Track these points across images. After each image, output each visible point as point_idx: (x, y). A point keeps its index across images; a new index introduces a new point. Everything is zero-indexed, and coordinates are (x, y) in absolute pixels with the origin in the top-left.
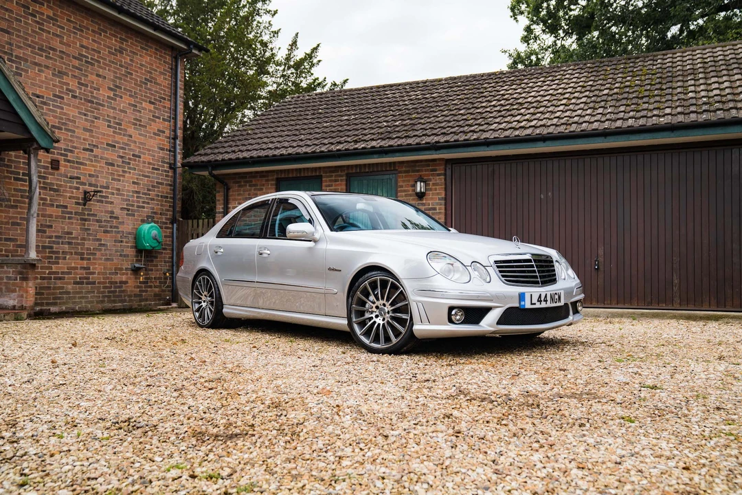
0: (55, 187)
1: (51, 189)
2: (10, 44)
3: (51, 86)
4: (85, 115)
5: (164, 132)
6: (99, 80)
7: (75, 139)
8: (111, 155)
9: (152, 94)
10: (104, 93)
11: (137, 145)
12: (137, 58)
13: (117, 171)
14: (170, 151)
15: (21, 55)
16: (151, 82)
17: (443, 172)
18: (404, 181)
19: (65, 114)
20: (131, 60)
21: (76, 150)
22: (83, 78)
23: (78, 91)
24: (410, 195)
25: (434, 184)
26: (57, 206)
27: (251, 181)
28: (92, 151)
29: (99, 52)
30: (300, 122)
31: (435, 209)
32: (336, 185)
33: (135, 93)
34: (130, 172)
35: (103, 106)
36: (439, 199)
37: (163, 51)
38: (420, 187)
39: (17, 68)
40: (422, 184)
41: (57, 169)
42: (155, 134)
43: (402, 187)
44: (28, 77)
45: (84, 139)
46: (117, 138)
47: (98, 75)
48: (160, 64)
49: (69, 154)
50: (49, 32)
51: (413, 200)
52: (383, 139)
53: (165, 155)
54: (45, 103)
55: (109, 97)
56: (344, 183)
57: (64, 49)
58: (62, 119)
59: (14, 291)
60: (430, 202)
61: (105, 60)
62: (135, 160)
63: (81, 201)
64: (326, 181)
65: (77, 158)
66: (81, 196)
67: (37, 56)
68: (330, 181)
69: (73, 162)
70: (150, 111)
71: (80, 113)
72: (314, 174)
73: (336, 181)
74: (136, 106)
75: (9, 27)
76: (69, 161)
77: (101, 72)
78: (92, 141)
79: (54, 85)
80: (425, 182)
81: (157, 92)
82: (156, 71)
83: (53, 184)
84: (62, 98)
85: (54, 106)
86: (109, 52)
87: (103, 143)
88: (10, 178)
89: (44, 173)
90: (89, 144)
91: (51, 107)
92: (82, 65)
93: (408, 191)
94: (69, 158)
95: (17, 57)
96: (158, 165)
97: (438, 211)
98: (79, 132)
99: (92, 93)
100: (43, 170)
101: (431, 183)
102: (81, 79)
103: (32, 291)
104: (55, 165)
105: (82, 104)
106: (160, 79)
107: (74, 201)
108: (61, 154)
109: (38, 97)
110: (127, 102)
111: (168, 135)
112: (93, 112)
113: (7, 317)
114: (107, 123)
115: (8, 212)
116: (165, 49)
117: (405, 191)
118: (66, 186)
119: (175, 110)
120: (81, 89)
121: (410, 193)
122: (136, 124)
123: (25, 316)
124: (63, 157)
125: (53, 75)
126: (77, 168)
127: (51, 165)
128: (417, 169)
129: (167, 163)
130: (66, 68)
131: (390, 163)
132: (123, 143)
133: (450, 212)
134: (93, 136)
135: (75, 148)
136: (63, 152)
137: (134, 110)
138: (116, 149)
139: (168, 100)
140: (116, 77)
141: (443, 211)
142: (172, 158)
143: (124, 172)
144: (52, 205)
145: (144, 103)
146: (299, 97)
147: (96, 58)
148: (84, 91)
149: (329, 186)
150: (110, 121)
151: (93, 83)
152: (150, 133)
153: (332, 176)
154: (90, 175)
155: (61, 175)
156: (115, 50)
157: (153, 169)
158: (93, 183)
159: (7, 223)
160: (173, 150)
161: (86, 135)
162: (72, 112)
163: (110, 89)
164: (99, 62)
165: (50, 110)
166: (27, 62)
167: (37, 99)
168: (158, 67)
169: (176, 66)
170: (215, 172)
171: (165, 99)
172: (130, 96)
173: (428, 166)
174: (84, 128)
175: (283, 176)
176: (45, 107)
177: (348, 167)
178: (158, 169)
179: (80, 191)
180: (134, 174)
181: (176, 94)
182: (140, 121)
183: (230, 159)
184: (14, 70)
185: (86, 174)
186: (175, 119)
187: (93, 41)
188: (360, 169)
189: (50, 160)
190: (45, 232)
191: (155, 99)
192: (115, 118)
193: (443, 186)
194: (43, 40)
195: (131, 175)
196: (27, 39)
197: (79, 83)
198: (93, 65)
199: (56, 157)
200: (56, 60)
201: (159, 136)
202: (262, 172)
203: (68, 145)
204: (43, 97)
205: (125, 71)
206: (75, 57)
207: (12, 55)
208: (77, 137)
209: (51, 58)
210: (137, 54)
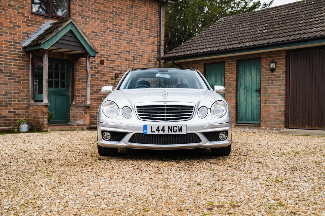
0: (102, 72)
1: (100, 73)
2: (82, 11)
3: (100, 27)
4: (115, 39)
5: (154, 43)
6: (122, 22)
7: (111, 50)
8: (128, 56)
9: (148, 25)
10: (124, 28)
11: (141, 50)
12: (140, 9)
13: (131, 63)
14: (157, 52)
15: (87, 15)
16: (148, 19)
17: (285, 57)
18: (264, 63)
19: (106, 39)
20: (137, 10)
21: (111, 55)
22: (114, 22)
23: (112, 28)
24: (268, 70)
25: (280, 64)
26: (103, 81)
27: (193, 66)
28: (119, 55)
29: (122, 9)
30: (220, 33)
31: (280, 77)
32: (231, 66)
33: (139, 26)
34: (137, 64)
35: (124, 33)
36: (283, 72)
37: (154, 4)
38: (272, 65)
39: (85, 21)
40: (273, 64)
41: (103, 64)
42: (149, 44)
43: (263, 66)
44: (90, 25)
45: (115, 50)
46: (131, 48)
47: (121, 20)
48: (152, 10)
49: (108, 57)
50: (99, 3)
51: (269, 72)
52: (253, 41)
53: (156, 54)
54: (97, 35)
55: (126, 29)
56: (235, 65)
57: (105, 9)
58: (105, 41)
59: (82, 118)
60: (278, 74)
61: (125, 12)
62: (140, 58)
63: (114, 78)
64: (227, 64)
65: (112, 58)
66: (114, 76)
67: (94, 15)
68: (229, 64)
69: (110, 61)
70: (147, 33)
71: (113, 38)
72: (221, 61)
73: (232, 64)
74: (140, 32)
75: (82, 3)
76: (108, 60)
77: (123, 18)
78: (119, 50)
79: (101, 27)
80: (275, 63)
81: (150, 24)
82: (150, 14)
83: (101, 71)
84: (105, 32)
85: (101, 36)
86: (127, 8)
87: (124, 51)
88: (83, 69)
89: (97, 66)
90: (117, 52)
91: (100, 37)
92: (114, 16)
93: (267, 68)
94: (108, 59)
95: (85, 16)
96: (151, 59)
97: (281, 78)
98: (113, 47)
99: (119, 28)
100: (97, 65)
101: (278, 63)
102: (113, 22)
103: (88, 118)
104: (102, 62)
105: (114, 33)
106: (152, 18)
107: (111, 78)
108: (105, 58)
109: (94, 33)
110: (136, 30)
111: (157, 44)
112: (119, 37)
113: (78, 129)
114: (126, 41)
115: (82, 84)
116: (154, 2)
117: (265, 68)
118: (107, 72)
119: (160, 32)
120: (113, 27)
121: (268, 69)
122: (140, 41)
123: (86, 129)
124: (106, 59)
125: (101, 22)
126: (112, 63)
127: (100, 62)
128: (272, 56)
129: (156, 58)
130: (106, 18)
131: (258, 54)
132: (134, 50)
133: (288, 79)
134: (119, 48)
135: (111, 54)
136: (105, 56)
137: (139, 34)
138: (130, 53)
139: (156, 27)
140: (130, 19)
141: (284, 78)
142: (159, 55)
143: (134, 63)
144: (101, 80)
145: (144, 30)
146: (227, 18)
147: (120, 12)
148: (115, 28)
149: (228, 67)
150: (127, 40)
151: (119, 23)
152: (147, 44)
153: (229, 62)
154: (118, 66)
155: (105, 67)
156: (130, 6)
157: (149, 61)
158: (120, 69)
159: (82, 89)
160: (159, 51)
161: (116, 48)
162: (109, 38)
163: (127, 25)
164: (122, 13)
165: (99, 38)
166: (89, 18)
167: (94, 34)
168: (151, 12)
169: (160, 10)
170: (176, 62)
171: (154, 27)
172: (137, 27)
173: (277, 54)
174: (115, 45)
175: (207, 62)
176: (97, 37)
177: (237, 56)
178: (152, 61)
179: (114, 73)
180: (139, 64)
181: (160, 24)
182: (142, 39)
183: (181, 55)
184: (84, 22)
185: (116, 65)
186: (160, 36)
187: (119, 4)
188: (243, 57)
189: (100, 60)
190: (98, 92)
191: (150, 28)
192: (130, 39)
193: (285, 65)
194: (97, 7)
195: (138, 65)
196: (89, 8)
197: (112, 24)
198: (119, 15)
199: (102, 59)
200: (102, 15)
201: (152, 45)
202: (198, 60)
203: (108, 53)
204: (96, 33)
205: (134, 16)
206: (110, 13)
207: (83, 16)
208: (112, 49)
209: (100, 15)
210: (140, 7)
